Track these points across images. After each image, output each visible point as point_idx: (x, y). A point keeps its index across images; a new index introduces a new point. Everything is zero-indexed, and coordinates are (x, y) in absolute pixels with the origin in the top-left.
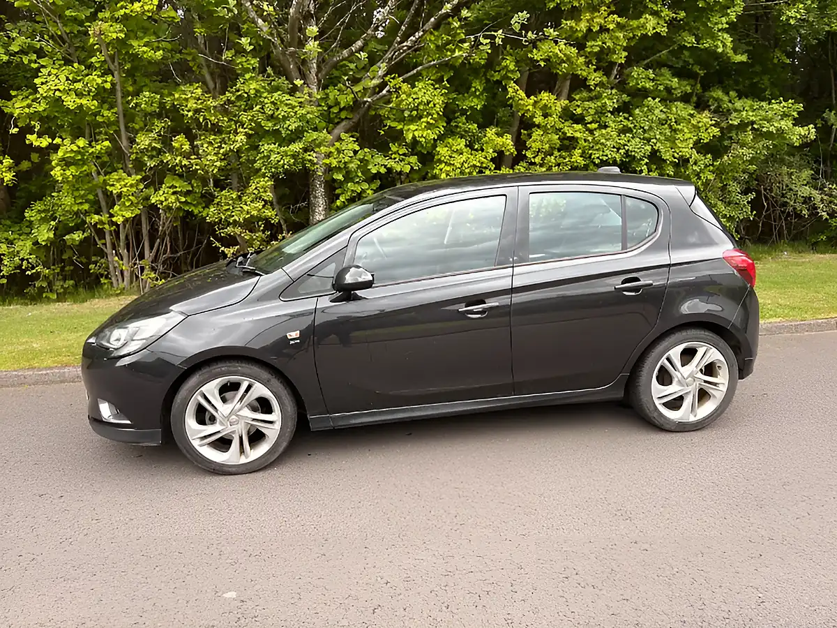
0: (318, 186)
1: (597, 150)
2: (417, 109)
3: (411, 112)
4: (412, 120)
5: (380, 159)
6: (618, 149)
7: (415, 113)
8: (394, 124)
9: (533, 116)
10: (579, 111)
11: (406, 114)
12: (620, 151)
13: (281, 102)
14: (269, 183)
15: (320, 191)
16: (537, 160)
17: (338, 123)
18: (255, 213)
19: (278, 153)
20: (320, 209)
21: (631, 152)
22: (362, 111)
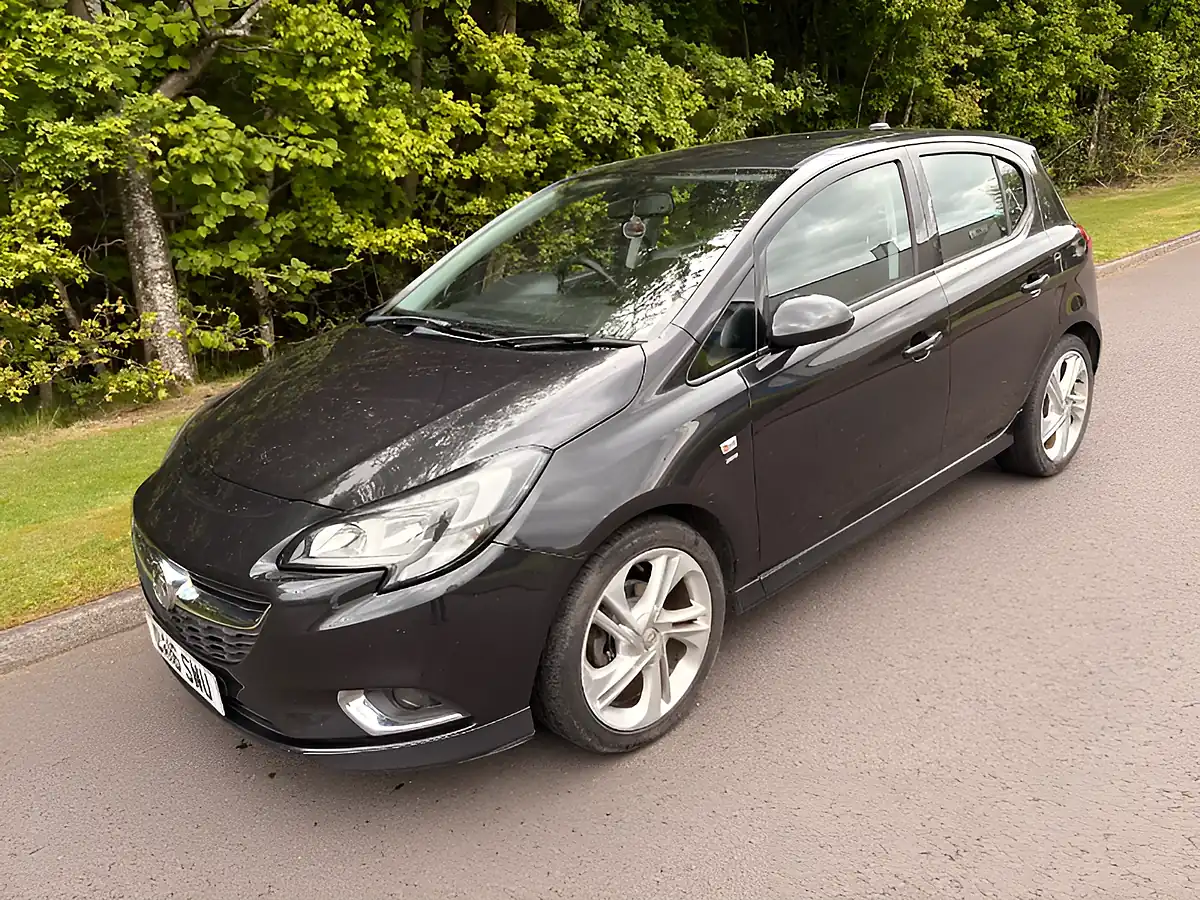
0: (141, 202)
1: (585, 123)
2: (330, 53)
3: (318, 59)
4: (319, 73)
5: (266, 146)
6: (610, 121)
7: (325, 60)
8: (284, 82)
9: (496, 71)
10: (552, 63)
11: (309, 61)
12: (612, 125)
13: (66, 30)
14: (62, 203)
15: (147, 214)
16: (509, 140)
17: (160, 80)
18: (40, 266)
19: (79, 138)
20: (156, 247)
21: (624, 125)
22: (207, 55)
